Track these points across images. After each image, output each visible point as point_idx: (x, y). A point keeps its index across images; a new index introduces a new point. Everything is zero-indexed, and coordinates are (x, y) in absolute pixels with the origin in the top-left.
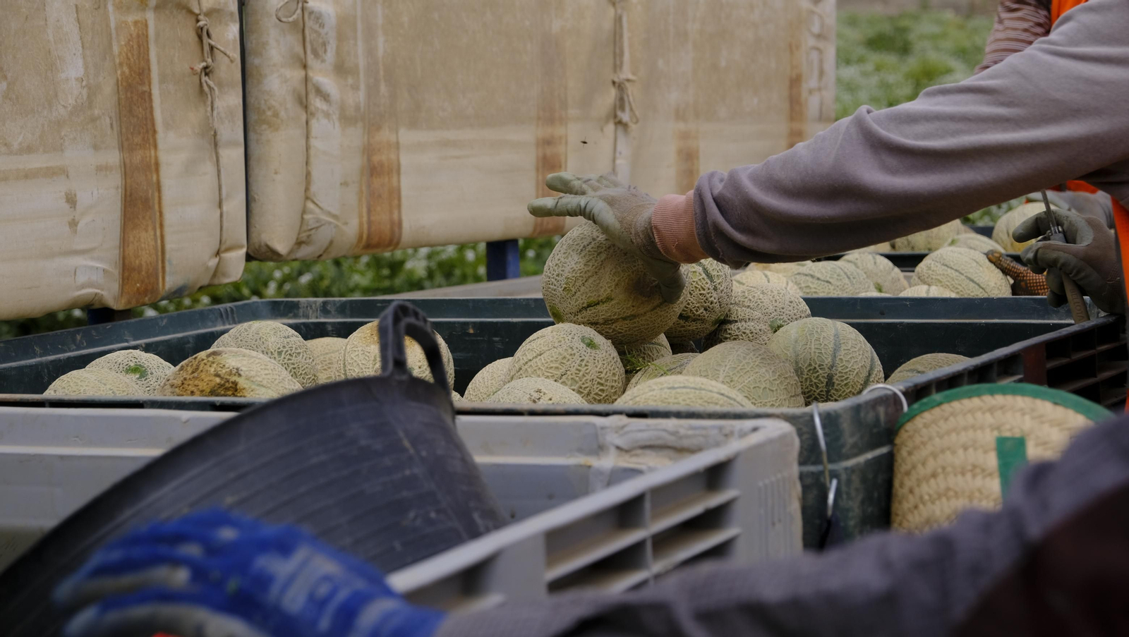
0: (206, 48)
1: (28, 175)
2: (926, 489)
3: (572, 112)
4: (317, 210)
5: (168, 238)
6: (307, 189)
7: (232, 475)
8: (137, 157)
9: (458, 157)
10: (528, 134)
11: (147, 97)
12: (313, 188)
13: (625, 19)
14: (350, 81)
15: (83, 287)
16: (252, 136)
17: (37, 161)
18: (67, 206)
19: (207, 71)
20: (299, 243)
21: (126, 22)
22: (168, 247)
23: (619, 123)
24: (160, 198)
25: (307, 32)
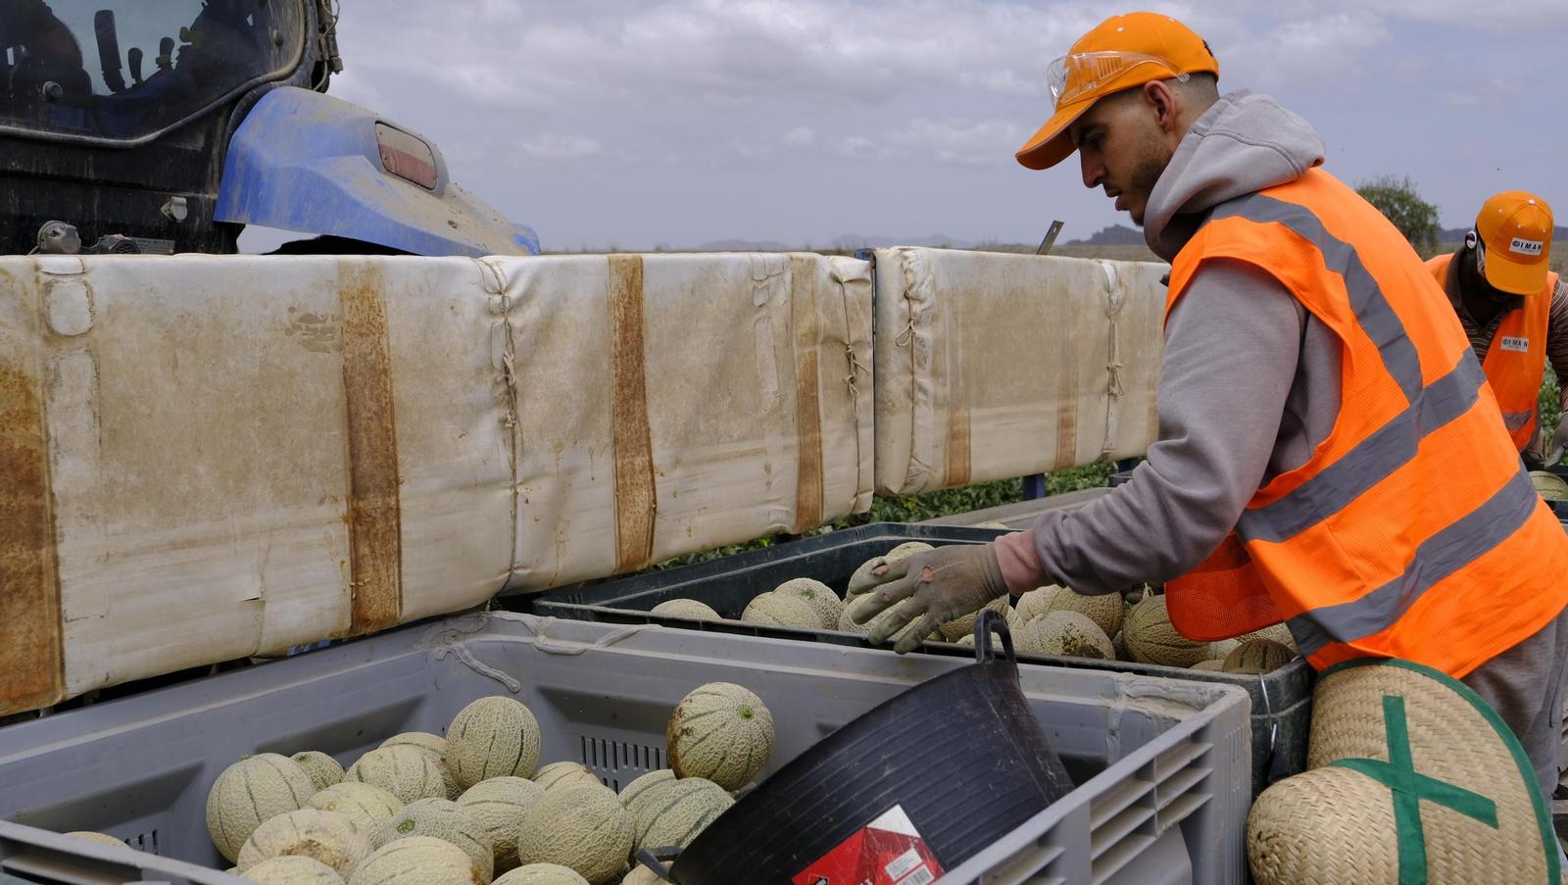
0: (853, 366)
1: (742, 455)
2: (1334, 728)
3: (1081, 390)
4: (918, 464)
5: (825, 488)
6: (912, 451)
7: (886, 740)
8: (808, 438)
9: (1008, 424)
10: (1052, 406)
11: (815, 399)
12: (916, 450)
13: (1116, 326)
14: (941, 380)
15: (773, 523)
16: (878, 417)
17: (747, 446)
18: (765, 473)
19: (852, 380)
20: (906, 484)
21: (804, 353)
22: (825, 493)
23: (1111, 394)
24: (821, 463)
25: (914, 351)
